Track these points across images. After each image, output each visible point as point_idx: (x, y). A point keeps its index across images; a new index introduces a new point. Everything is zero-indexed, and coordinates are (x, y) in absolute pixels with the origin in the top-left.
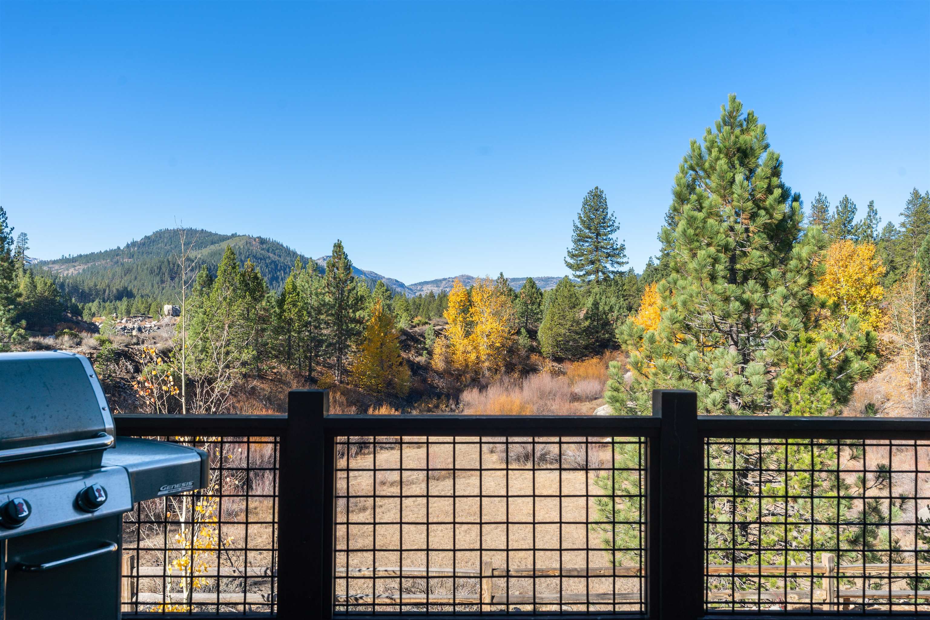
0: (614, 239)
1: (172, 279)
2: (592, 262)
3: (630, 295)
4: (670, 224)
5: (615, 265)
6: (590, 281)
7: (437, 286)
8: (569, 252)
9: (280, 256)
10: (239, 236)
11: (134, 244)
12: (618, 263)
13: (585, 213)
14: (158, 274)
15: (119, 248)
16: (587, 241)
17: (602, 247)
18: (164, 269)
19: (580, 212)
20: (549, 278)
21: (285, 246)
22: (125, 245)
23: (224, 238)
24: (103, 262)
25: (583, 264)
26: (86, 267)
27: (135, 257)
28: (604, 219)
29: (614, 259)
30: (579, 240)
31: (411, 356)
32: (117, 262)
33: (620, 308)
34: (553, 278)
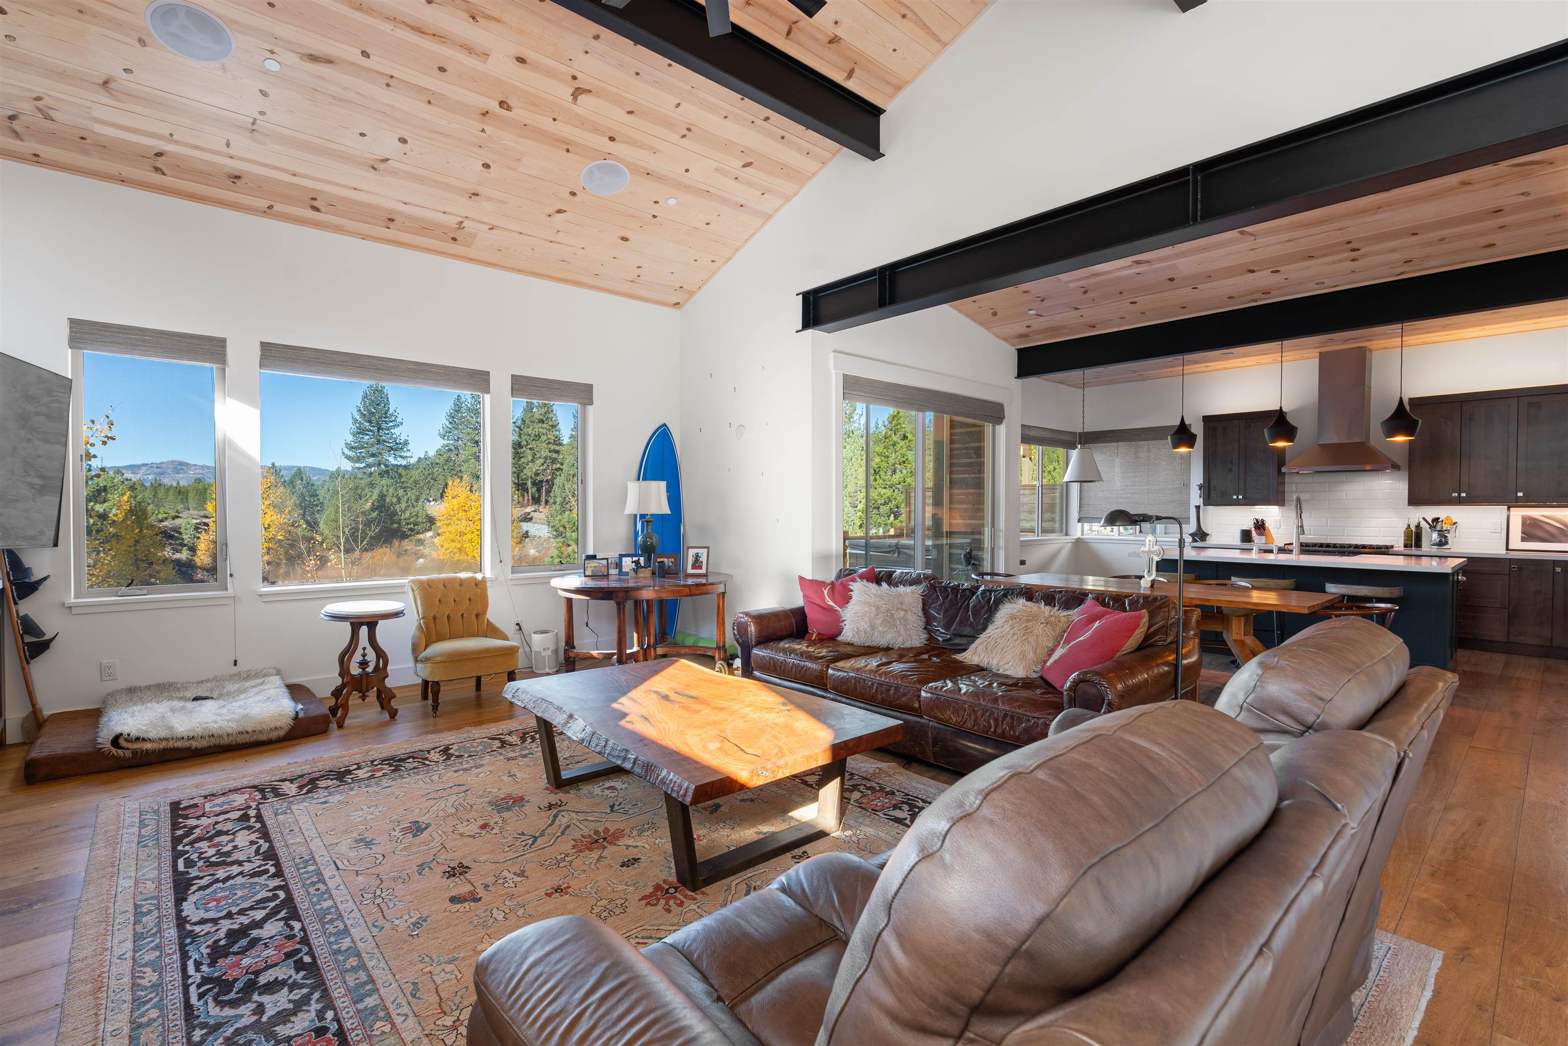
0: (397, 434)
2: (373, 455)
3: (407, 487)
4: (451, 423)
5: (399, 459)
6: (371, 473)
8: (347, 444)
12: (401, 457)
13: (365, 407)
16: (367, 434)
17: (385, 441)
19: (359, 405)
25: (363, 457)
28: (386, 413)
29: (398, 453)
30: (359, 433)
31: (168, 553)
33: (408, 499)
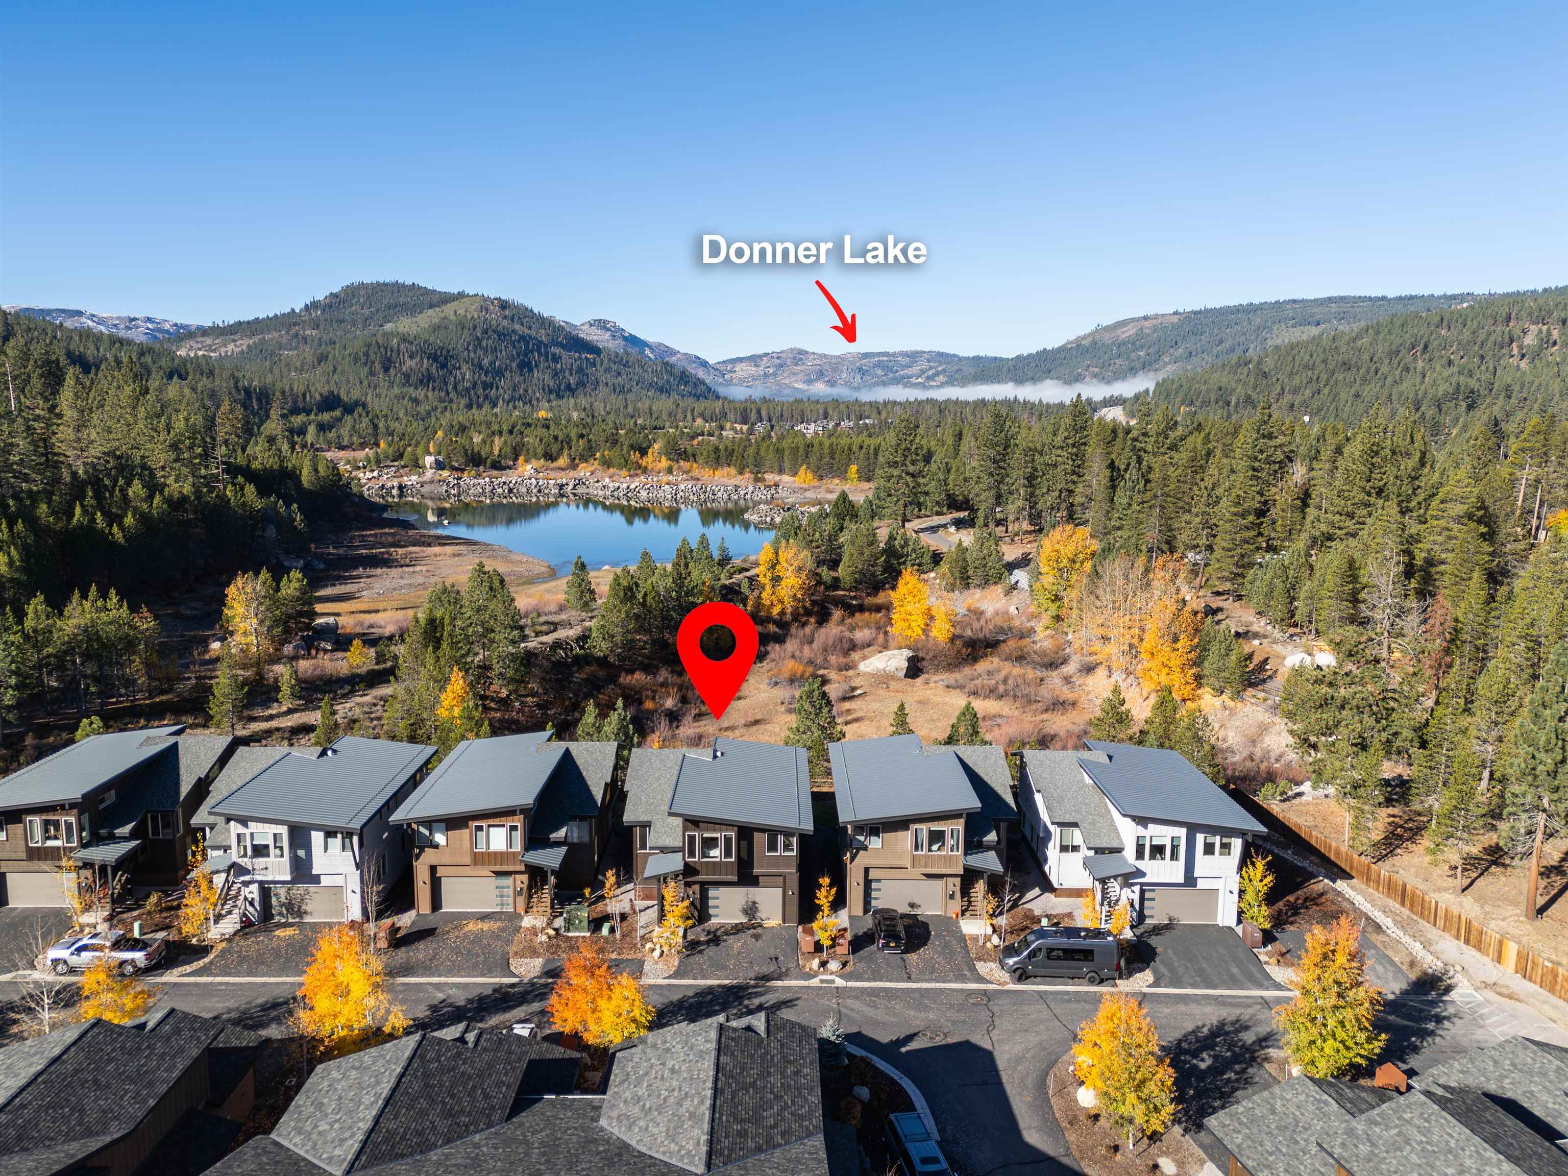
1: (386, 370)
7: (756, 366)
9: (530, 328)
10: (468, 295)
11: (315, 305)
14: (365, 364)
15: (293, 310)
18: (372, 356)
20: (917, 352)
21: (536, 311)
22: (303, 306)
23: (446, 299)
24: (276, 335)
26: (251, 342)
27: (321, 327)
32: (296, 335)
34: (924, 352)
